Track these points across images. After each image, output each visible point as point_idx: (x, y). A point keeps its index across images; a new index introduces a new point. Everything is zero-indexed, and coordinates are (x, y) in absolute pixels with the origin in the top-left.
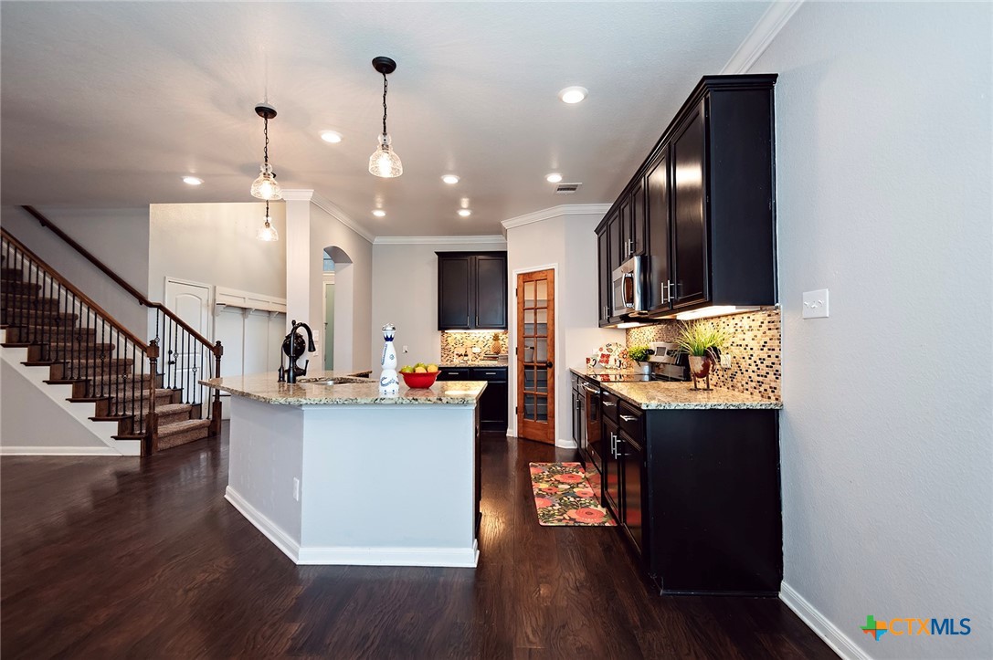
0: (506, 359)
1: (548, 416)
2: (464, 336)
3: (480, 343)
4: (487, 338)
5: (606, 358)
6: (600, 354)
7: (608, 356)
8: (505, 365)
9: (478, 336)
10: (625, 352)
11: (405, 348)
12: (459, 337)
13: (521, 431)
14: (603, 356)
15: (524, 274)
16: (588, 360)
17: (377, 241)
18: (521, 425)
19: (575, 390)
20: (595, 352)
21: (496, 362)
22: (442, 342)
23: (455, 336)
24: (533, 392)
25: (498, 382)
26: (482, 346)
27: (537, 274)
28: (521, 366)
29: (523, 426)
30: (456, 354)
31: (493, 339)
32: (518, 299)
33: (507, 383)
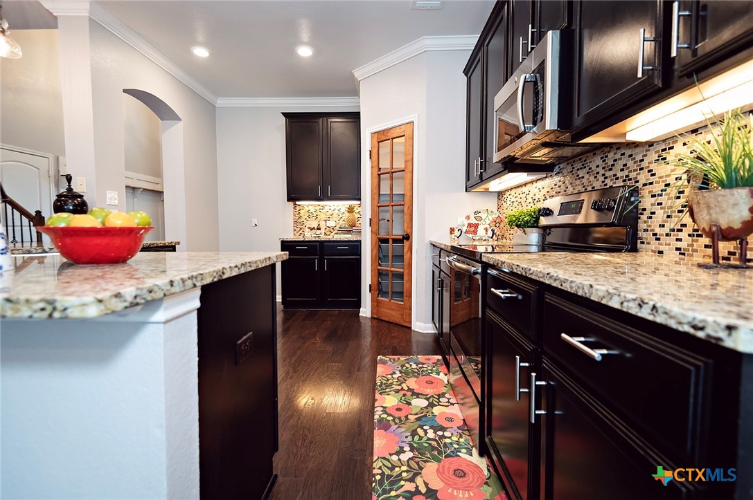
0: (359, 232)
1: (403, 294)
2: (318, 208)
3: (335, 217)
4: (343, 210)
5: (473, 228)
6: (466, 223)
7: (476, 226)
8: (358, 239)
9: (332, 208)
10: (498, 220)
11: (255, 221)
12: (312, 210)
13: (375, 311)
14: (470, 225)
15: (378, 133)
16: (452, 230)
17: (221, 102)
18: (375, 304)
19: (438, 266)
20: (461, 222)
21: (350, 236)
22: (294, 215)
23: (307, 209)
24: (389, 268)
25: (351, 257)
26: (337, 220)
27: (392, 131)
28: (375, 239)
29: (377, 306)
30: (309, 228)
31: (348, 212)
32: (372, 162)
33: (360, 258)
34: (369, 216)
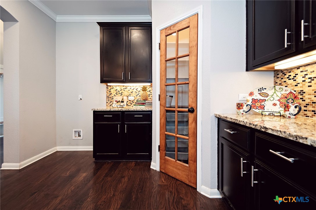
0: (151, 104)
2: (122, 88)
3: (134, 94)
4: (139, 90)
5: (259, 103)
6: (250, 99)
7: (263, 101)
8: (150, 109)
9: (132, 88)
10: (290, 97)
11: (80, 96)
12: (118, 89)
13: (163, 167)
14: (254, 101)
15: (166, 29)
16: (239, 105)
17: (59, 19)
18: (163, 161)
20: (244, 97)
21: (144, 107)
22: (107, 92)
23: (116, 88)
24: (174, 135)
25: (144, 123)
26: (135, 95)
27: (178, 25)
28: (163, 111)
29: (165, 163)
30: (116, 101)
31: (143, 90)
32: (161, 52)
33: (151, 124)
34: (158, 92)
